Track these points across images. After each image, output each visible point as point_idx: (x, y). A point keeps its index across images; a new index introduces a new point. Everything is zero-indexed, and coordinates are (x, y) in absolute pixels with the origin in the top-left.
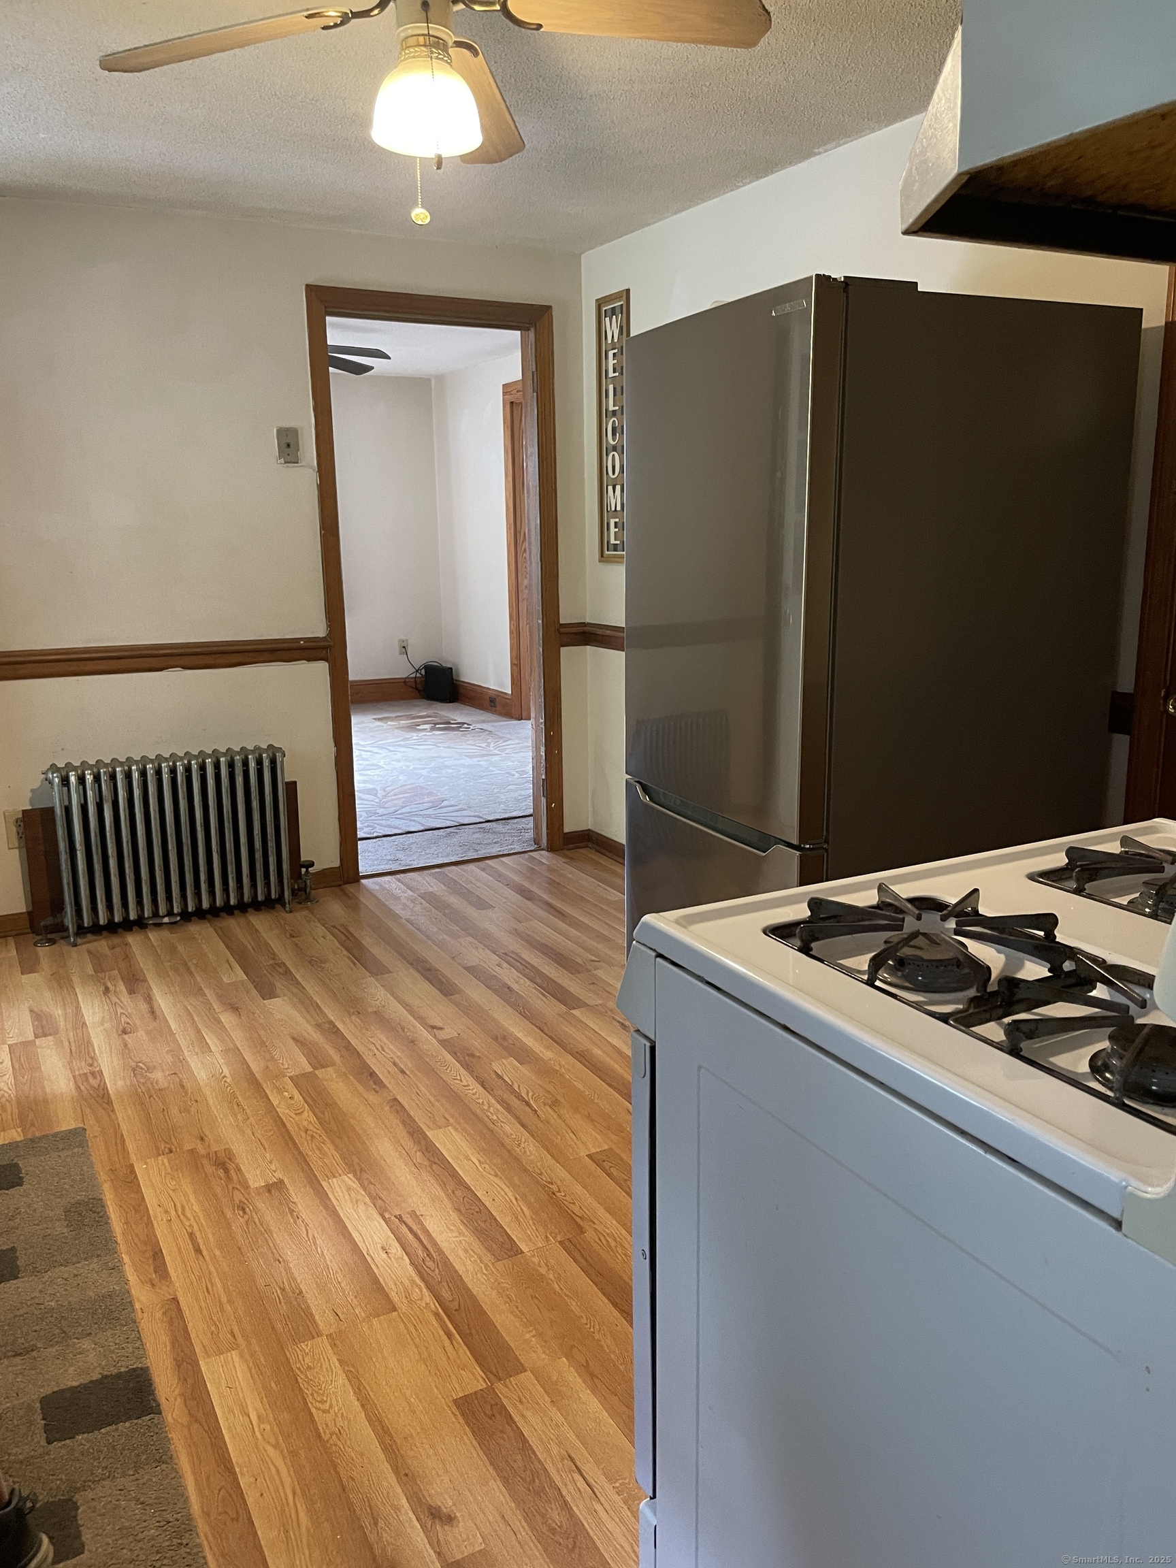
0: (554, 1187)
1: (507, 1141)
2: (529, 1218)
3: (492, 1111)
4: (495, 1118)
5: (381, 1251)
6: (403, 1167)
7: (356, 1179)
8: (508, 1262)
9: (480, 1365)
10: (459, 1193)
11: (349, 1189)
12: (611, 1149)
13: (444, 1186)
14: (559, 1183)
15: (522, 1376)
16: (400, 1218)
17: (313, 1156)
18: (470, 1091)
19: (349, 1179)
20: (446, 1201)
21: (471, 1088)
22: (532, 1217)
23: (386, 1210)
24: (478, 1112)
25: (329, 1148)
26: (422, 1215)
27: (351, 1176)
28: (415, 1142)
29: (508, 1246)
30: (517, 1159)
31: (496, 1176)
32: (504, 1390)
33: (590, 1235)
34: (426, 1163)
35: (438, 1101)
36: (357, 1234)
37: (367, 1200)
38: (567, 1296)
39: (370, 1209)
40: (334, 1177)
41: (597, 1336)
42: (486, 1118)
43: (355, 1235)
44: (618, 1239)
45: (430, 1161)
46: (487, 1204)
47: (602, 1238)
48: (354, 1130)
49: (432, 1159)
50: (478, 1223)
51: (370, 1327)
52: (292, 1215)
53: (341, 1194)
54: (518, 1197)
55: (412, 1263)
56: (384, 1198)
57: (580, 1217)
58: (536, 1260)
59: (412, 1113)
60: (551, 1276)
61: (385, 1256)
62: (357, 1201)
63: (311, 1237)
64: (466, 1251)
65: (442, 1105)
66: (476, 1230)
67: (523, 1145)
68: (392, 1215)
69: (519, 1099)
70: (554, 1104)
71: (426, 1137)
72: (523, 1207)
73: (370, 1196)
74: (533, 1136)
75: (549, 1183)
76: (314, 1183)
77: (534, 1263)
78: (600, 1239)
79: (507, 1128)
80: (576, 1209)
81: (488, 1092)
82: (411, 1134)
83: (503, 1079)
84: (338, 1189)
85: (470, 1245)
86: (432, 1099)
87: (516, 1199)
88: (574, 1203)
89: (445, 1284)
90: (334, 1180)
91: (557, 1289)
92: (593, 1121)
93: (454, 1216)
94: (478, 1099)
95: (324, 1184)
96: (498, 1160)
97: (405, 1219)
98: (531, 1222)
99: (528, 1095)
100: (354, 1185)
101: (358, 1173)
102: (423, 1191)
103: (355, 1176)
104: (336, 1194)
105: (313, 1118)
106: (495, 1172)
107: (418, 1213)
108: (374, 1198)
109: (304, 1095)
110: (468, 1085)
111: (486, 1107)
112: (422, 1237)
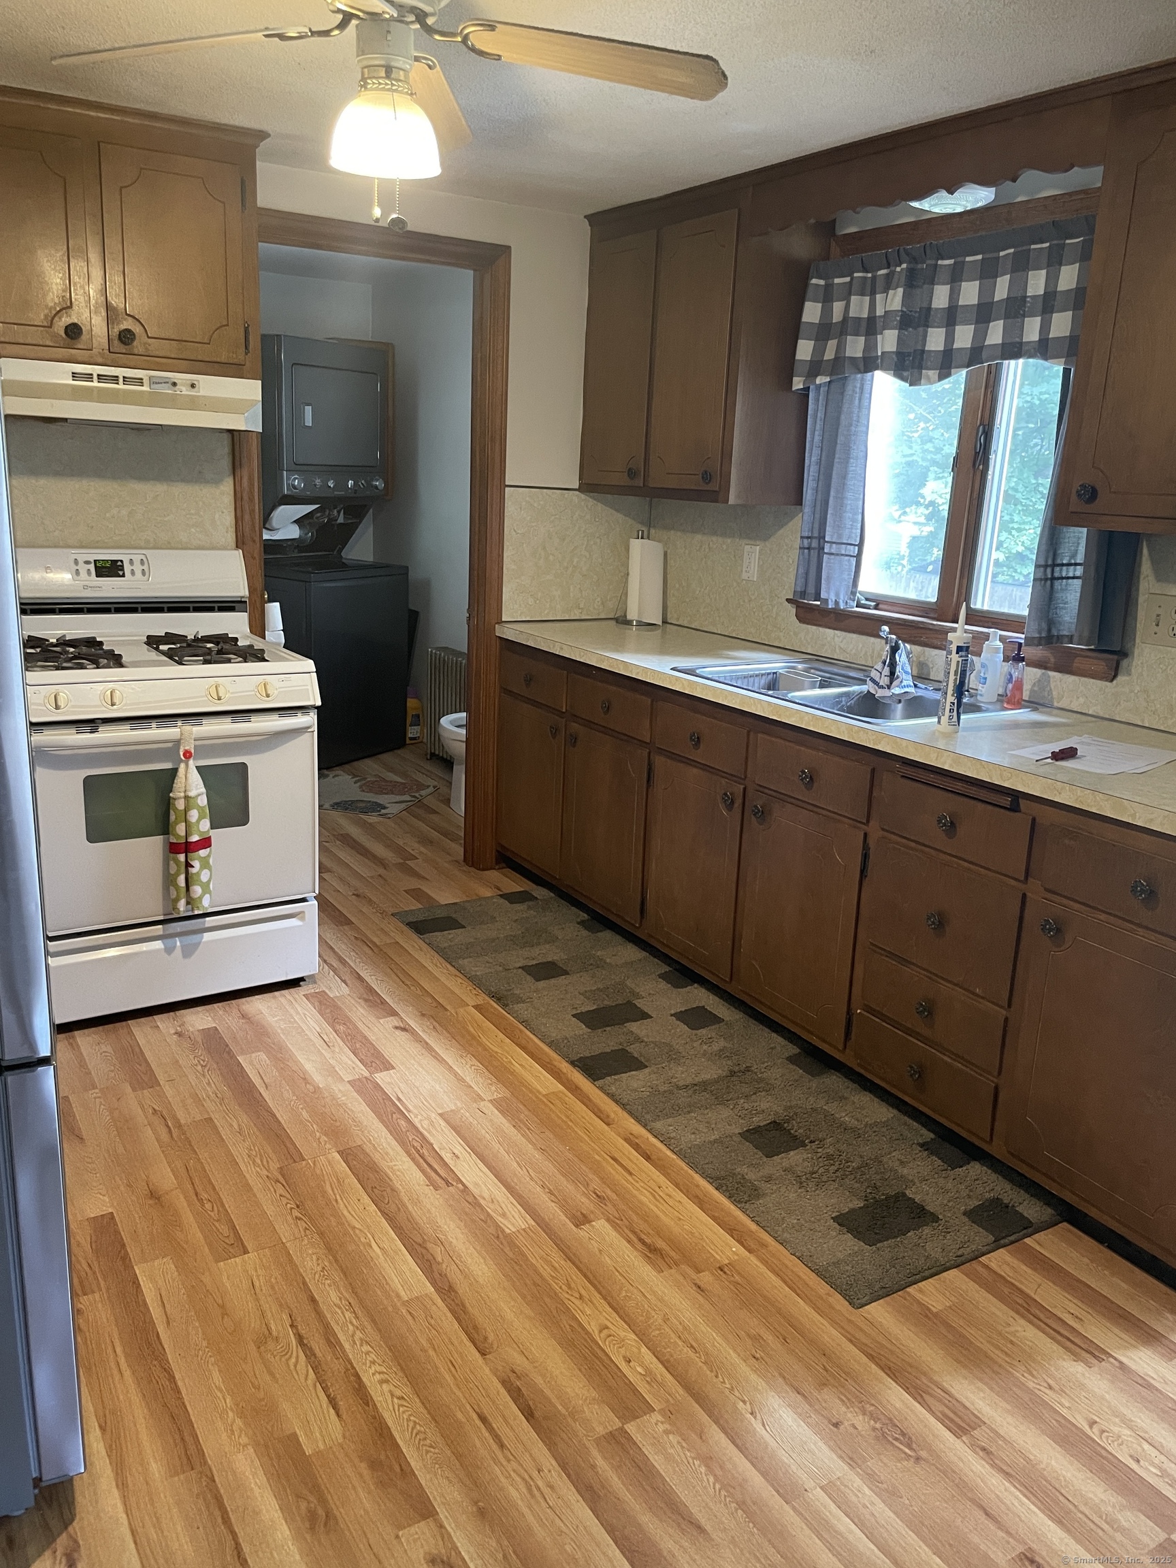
0: (296, 1213)
1: (337, 1276)
2: (328, 1183)
3: (351, 1327)
4: (348, 1314)
5: (459, 1155)
6: (454, 1241)
7: (500, 1227)
8: (352, 1144)
9: (378, 1084)
10: (393, 1208)
11: (504, 1215)
12: (217, 1261)
13: (410, 1219)
14: (289, 1218)
15: (351, 1078)
16: (448, 1184)
17: (557, 1258)
18: (378, 1368)
19: (509, 1228)
20: (405, 1200)
21: (378, 1377)
22: (325, 1183)
23: (462, 1191)
24: (369, 1328)
25: (546, 1271)
26: (427, 1185)
27: (508, 1231)
28: (446, 1275)
29: (350, 1158)
30: (329, 1249)
31: (354, 1228)
32: (363, 1073)
33: (274, 1166)
34: (429, 1245)
35: (424, 1350)
36: (483, 1169)
37: (482, 1202)
38: (310, 1122)
39: (479, 1194)
40: (524, 1230)
41: (295, 1098)
42: (360, 1313)
43: (485, 1169)
44: (251, 1162)
45: (425, 1248)
46: (366, 1197)
47: (265, 1163)
48: (524, 1297)
49: (424, 1251)
50: (376, 1178)
51: (456, 1104)
52: (550, 1190)
53: (510, 1209)
54: (334, 1203)
55: (431, 1145)
56: (467, 1204)
57: (279, 1182)
58: (328, 1146)
59: (456, 1325)
60: (318, 1134)
61: (456, 1152)
62: (493, 1202)
63: (524, 1168)
64: (387, 1154)
65: (417, 1342)
66: (377, 1172)
67: (319, 1268)
68: (456, 1187)
69: (311, 1349)
70: (264, 1338)
71: (434, 1283)
72: (331, 1192)
73: (480, 1206)
74: (305, 1283)
75: (300, 1219)
76: (544, 1225)
77: (330, 1144)
78: (268, 1161)
79: (334, 1296)
80: (281, 1190)
81: (353, 1368)
82: (451, 1289)
83: (328, 1396)
84: (516, 1216)
85: (383, 1158)
86: (431, 1352)
87: (336, 1201)
88: (281, 1195)
89: (404, 1130)
90: (523, 1227)
91: (315, 1126)
92: (222, 1307)
93: (398, 1185)
94: (367, 1353)
95: (533, 1223)
96: (351, 1247)
97: (443, 1182)
98: (326, 1178)
99: (297, 1357)
100: (500, 1219)
101: (500, 1233)
102: (429, 1211)
103: (503, 1231)
104: (516, 1210)
105: (583, 1319)
106: (354, 1232)
107: (431, 1187)
108: (476, 1204)
109: (612, 1365)
110: (382, 1382)
111: (359, 1334)
112: (425, 1165)
